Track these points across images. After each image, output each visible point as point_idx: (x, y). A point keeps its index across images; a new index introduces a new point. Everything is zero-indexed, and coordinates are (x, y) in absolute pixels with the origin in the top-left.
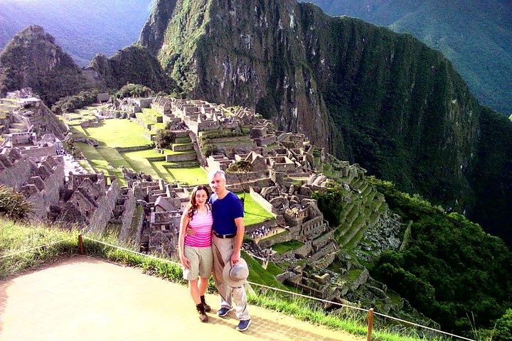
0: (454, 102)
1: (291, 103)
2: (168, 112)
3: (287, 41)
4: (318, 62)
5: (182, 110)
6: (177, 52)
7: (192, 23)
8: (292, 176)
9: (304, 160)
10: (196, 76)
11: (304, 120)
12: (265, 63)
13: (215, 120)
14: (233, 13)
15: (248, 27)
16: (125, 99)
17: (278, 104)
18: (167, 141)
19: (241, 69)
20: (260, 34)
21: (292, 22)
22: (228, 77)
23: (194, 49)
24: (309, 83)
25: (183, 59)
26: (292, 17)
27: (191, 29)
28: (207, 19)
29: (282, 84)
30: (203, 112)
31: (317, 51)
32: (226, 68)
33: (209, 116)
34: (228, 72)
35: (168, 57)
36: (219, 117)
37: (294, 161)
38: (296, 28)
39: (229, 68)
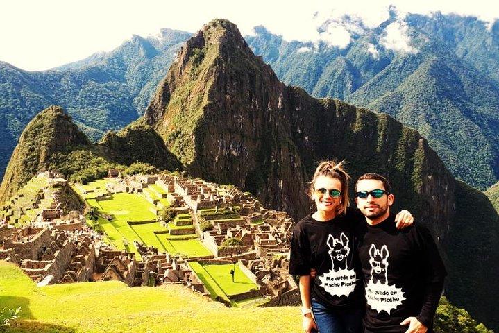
0: (430, 177)
1: (277, 176)
2: (172, 190)
3: (275, 121)
4: (303, 139)
5: (184, 189)
6: (178, 129)
7: (192, 105)
8: (275, 251)
9: (285, 237)
10: (194, 151)
11: (288, 190)
12: (255, 140)
13: (212, 200)
14: (228, 97)
15: (241, 108)
16: (134, 176)
17: (266, 176)
18: (170, 216)
19: (233, 145)
20: (251, 115)
21: (280, 104)
22: (222, 153)
23: (193, 128)
24: (294, 158)
25: (183, 135)
26: (280, 99)
27: (191, 109)
28: (205, 102)
29: (269, 159)
30: (202, 192)
31: (302, 130)
32: (220, 144)
33: (206, 196)
34: (222, 148)
35: (170, 133)
36: (215, 197)
37: (276, 238)
38: (283, 108)
39: (223, 144)
